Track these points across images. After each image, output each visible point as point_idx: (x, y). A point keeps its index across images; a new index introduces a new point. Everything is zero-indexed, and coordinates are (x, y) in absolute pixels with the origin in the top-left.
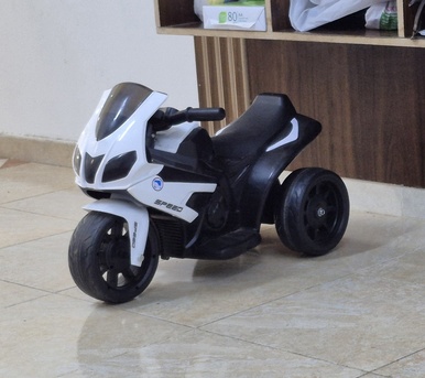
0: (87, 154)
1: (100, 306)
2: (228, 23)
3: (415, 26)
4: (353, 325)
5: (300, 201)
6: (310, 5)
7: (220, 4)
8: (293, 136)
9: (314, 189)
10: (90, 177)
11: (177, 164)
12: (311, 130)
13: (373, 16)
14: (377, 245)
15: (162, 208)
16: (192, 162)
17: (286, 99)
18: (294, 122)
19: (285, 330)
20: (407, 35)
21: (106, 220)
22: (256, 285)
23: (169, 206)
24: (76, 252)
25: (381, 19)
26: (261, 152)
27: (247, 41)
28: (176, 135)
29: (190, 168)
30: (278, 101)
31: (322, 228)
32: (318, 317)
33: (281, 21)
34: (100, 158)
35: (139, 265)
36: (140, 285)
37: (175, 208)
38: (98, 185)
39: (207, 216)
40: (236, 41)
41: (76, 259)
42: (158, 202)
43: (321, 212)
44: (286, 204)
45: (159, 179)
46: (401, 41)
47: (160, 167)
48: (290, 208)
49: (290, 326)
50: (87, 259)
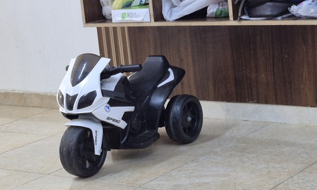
0: (67, 95)
1: (76, 179)
2: (127, 19)
3: (240, 14)
4: (227, 178)
5: (179, 113)
6: (173, 6)
7: (120, 9)
8: (171, 78)
9: (185, 107)
10: (70, 107)
11: (115, 97)
12: (180, 74)
13: (212, 10)
14: (218, 136)
15: (110, 122)
16: (122, 95)
17: (164, 58)
18: (170, 70)
19: (190, 184)
20: (235, 19)
21: (80, 130)
22: (161, 161)
23: (114, 120)
24: (64, 150)
25: (216, 12)
26: (155, 88)
27: (129, 28)
28: (113, 81)
29: (122, 98)
30: (160, 59)
31: (190, 128)
32: (205, 176)
33: (159, 16)
34: (76, 96)
35: (99, 154)
36: (98, 166)
37: (117, 121)
38: (75, 111)
39: (131, 125)
40: (123, 28)
41: (64, 154)
42: (108, 118)
43: (189, 119)
44: (171, 116)
45: (108, 105)
46: (231, 22)
47: (108, 99)
48: (174, 117)
49: (192, 182)
50: (72, 153)
